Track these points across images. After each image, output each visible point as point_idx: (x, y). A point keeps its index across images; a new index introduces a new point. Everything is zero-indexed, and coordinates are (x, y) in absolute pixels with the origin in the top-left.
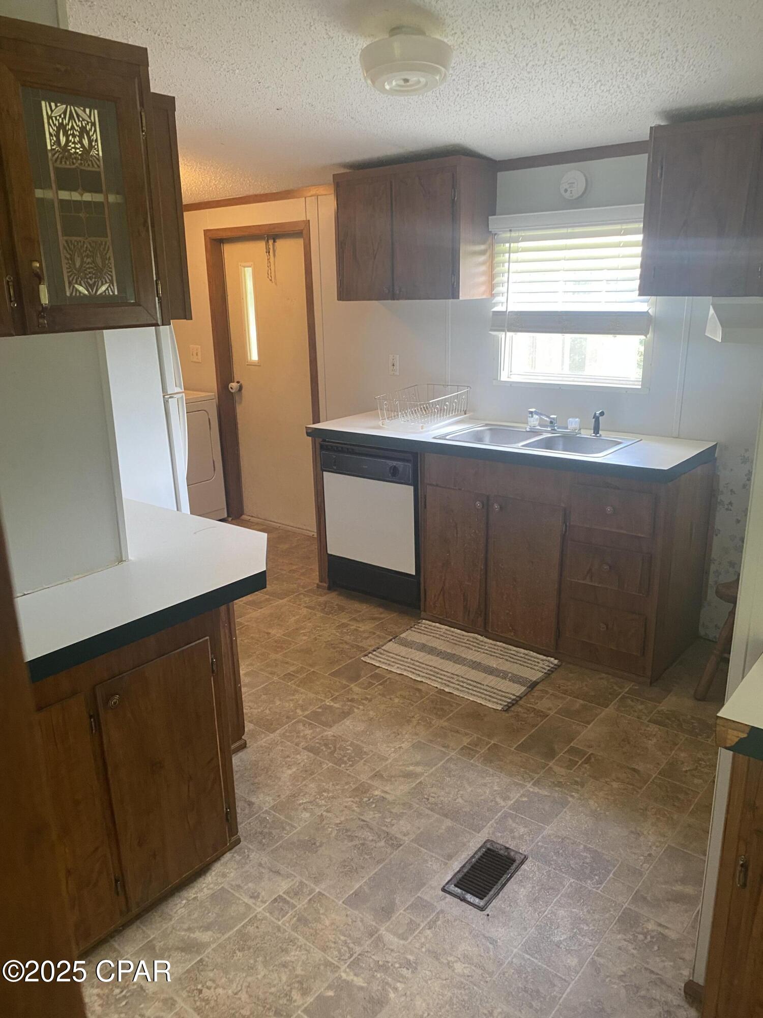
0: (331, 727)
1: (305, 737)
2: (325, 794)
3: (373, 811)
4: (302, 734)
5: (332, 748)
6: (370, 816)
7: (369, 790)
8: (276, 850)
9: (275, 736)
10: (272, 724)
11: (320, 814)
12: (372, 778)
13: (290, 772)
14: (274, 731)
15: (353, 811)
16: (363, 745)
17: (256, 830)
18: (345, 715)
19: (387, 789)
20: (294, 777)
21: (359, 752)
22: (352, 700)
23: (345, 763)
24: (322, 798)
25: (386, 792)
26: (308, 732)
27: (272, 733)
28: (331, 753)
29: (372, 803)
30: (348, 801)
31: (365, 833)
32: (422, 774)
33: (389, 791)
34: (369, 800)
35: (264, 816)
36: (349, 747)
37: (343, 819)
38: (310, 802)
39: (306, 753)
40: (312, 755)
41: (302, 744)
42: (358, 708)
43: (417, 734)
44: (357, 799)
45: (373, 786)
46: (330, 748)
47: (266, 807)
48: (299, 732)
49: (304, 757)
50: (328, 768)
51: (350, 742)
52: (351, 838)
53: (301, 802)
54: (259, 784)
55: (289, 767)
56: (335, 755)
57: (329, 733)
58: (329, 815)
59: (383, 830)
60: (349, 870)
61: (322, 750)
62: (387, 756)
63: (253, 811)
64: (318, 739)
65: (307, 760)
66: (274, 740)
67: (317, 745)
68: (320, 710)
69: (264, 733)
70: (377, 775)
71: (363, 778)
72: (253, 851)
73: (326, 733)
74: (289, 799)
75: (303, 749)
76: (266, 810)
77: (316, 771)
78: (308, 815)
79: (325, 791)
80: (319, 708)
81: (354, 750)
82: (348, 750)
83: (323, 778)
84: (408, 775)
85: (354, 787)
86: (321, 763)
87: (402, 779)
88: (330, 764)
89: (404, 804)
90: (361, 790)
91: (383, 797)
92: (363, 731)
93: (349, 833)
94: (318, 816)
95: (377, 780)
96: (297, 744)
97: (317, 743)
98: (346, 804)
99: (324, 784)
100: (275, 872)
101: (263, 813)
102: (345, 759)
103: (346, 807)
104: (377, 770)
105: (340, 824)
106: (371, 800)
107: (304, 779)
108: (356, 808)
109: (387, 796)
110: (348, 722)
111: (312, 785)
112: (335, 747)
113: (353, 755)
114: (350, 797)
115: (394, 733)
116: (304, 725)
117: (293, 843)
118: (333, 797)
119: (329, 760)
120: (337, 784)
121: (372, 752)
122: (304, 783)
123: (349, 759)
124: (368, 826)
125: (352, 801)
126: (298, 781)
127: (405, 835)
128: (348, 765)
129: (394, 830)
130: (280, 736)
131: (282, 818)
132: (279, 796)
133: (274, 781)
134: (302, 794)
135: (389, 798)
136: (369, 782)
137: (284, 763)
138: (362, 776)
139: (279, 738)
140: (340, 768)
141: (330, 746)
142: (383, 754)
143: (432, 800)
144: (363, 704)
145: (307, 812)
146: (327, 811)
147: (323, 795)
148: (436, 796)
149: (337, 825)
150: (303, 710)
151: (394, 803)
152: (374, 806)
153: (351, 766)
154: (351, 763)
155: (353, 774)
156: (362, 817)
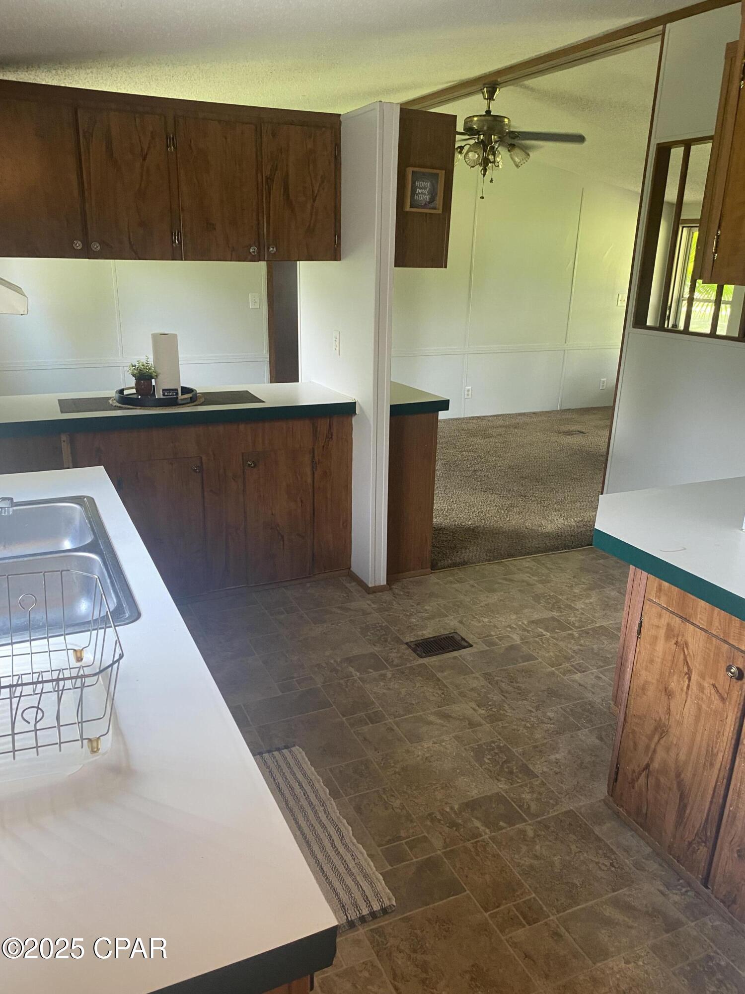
0: (497, 794)
1: (532, 792)
2: (528, 725)
3: (492, 700)
4: (535, 796)
5: (505, 766)
6: (496, 697)
7: (488, 716)
8: (580, 698)
9: (567, 805)
10: (570, 824)
11: (538, 712)
12: (480, 725)
13: (558, 756)
14: (569, 813)
15: (509, 705)
16: (472, 760)
17: (595, 716)
18: (472, 806)
19: (471, 711)
20: (554, 749)
21: (479, 753)
22: (453, 825)
23: (499, 747)
24: (532, 723)
25: (474, 709)
26: (527, 796)
27: (572, 810)
28: (509, 762)
29: (490, 706)
30: (510, 713)
31: (506, 688)
32: (431, 713)
33: (471, 709)
34: (491, 708)
35: (587, 725)
36: (487, 761)
37: (520, 702)
38: (543, 723)
39: (535, 771)
40: (531, 767)
41: (537, 783)
42: (452, 808)
43: (408, 751)
44: (502, 712)
45: (482, 718)
46: (508, 767)
47: (585, 731)
48: (537, 800)
49: (538, 767)
50: (517, 747)
51: (484, 767)
52: (519, 688)
53: (552, 726)
54: (591, 754)
55: (557, 762)
56: (506, 758)
57: (502, 786)
58: (530, 708)
59: (491, 685)
60: (528, 673)
61: (517, 768)
62: (453, 739)
63: (598, 731)
64: (518, 783)
65: (537, 764)
66: (570, 798)
67: (520, 776)
68: (501, 823)
69: (580, 813)
70: (472, 725)
71: (487, 727)
72: (599, 703)
73: (506, 787)
74: (564, 731)
75: (538, 777)
76: (586, 729)
77: (531, 748)
78: (549, 714)
79: (528, 727)
80: (502, 828)
81: (484, 757)
82: (488, 759)
83: (526, 739)
84: (446, 716)
85: (500, 723)
86: (523, 754)
87: (453, 715)
88: (514, 750)
89: (465, 696)
90: (493, 718)
91: (479, 707)
92: (463, 775)
93: (520, 691)
94: (540, 710)
95: (476, 721)
96: (543, 784)
97: (520, 778)
98: (513, 711)
99: (526, 734)
100: (582, 686)
101: (588, 728)
102: (496, 751)
103: (514, 710)
104: (470, 730)
105: (524, 700)
106: (489, 708)
107: (544, 745)
108: (506, 706)
109: (474, 706)
110: (473, 793)
111: (538, 736)
112: (502, 767)
113: (487, 752)
114: (507, 715)
115: (430, 762)
116: (529, 807)
117: (565, 699)
118: (522, 720)
119: (514, 755)
120: (514, 730)
121: (465, 749)
122: (545, 741)
123: (493, 749)
124: (502, 691)
125: (506, 712)
126: (551, 745)
127: (477, 678)
128: (496, 744)
129: (483, 682)
130: (561, 802)
131: (571, 718)
132: (572, 737)
133: (575, 752)
134: (550, 732)
135: (473, 705)
136: (484, 722)
137: (562, 767)
138: (488, 729)
139: (563, 800)
140: (506, 743)
141: (506, 770)
142: (456, 743)
143: (440, 692)
144: (442, 814)
145: (549, 716)
146: (531, 711)
147: (531, 724)
148: (434, 694)
149: (526, 699)
150: (523, 832)
151: (472, 699)
152: (490, 703)
153: (494, 742)
154: (493, 745)
155: (496, 734)
156: (504, 698)
